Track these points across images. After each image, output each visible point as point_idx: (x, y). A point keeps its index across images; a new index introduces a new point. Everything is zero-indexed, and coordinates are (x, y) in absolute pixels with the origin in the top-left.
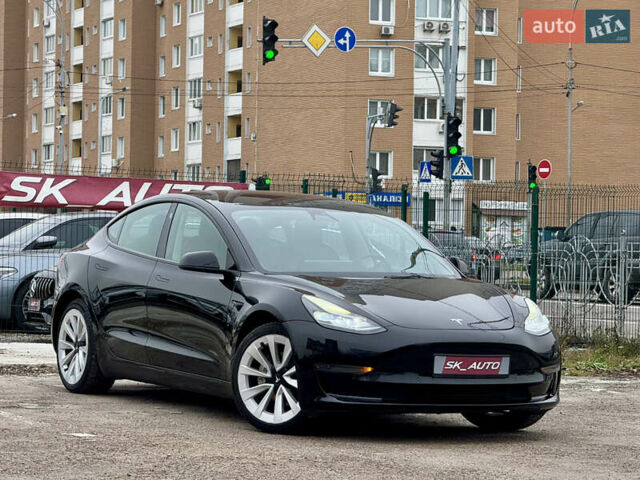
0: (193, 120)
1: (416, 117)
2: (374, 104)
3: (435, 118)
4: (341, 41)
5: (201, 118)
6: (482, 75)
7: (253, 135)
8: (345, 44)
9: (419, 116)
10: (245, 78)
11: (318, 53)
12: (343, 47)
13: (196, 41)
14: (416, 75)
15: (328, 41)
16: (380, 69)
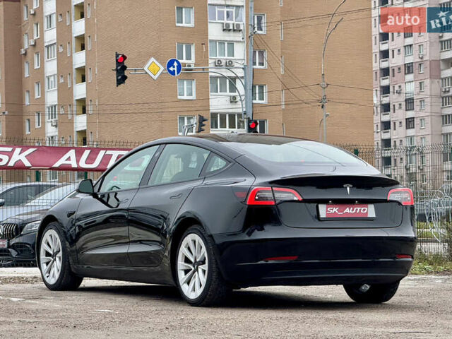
0: (52, 135)
1: (212, 127)
2: (182, 119)
3: (226, 127)
4: (171, 69)
5: (57, 133)
6: (257, 95)
8: (174, 71)
9: (214, 125)
10: (88, 103)
11: (155, 78)
12: (173, 73)
13: (52, 79)
14: (210, 97)
15: (162, 68)
16: (185, 94)
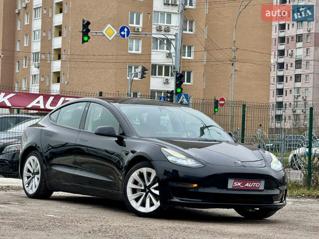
0: (35, 74)
1: (152, 75)
2: (130, 67)
3: (162, 75)
4: (123, 33)
5: (39, 73)
6: (186, 54)
7: (66, 82)
8: (124, 34)
9: (154, 74)
10: (62, 52)
11: (110, 39)
12: (123, 36)
13: (37, 33)
14: (152, 53)
15: (116, 32)
16: (134, 49)
